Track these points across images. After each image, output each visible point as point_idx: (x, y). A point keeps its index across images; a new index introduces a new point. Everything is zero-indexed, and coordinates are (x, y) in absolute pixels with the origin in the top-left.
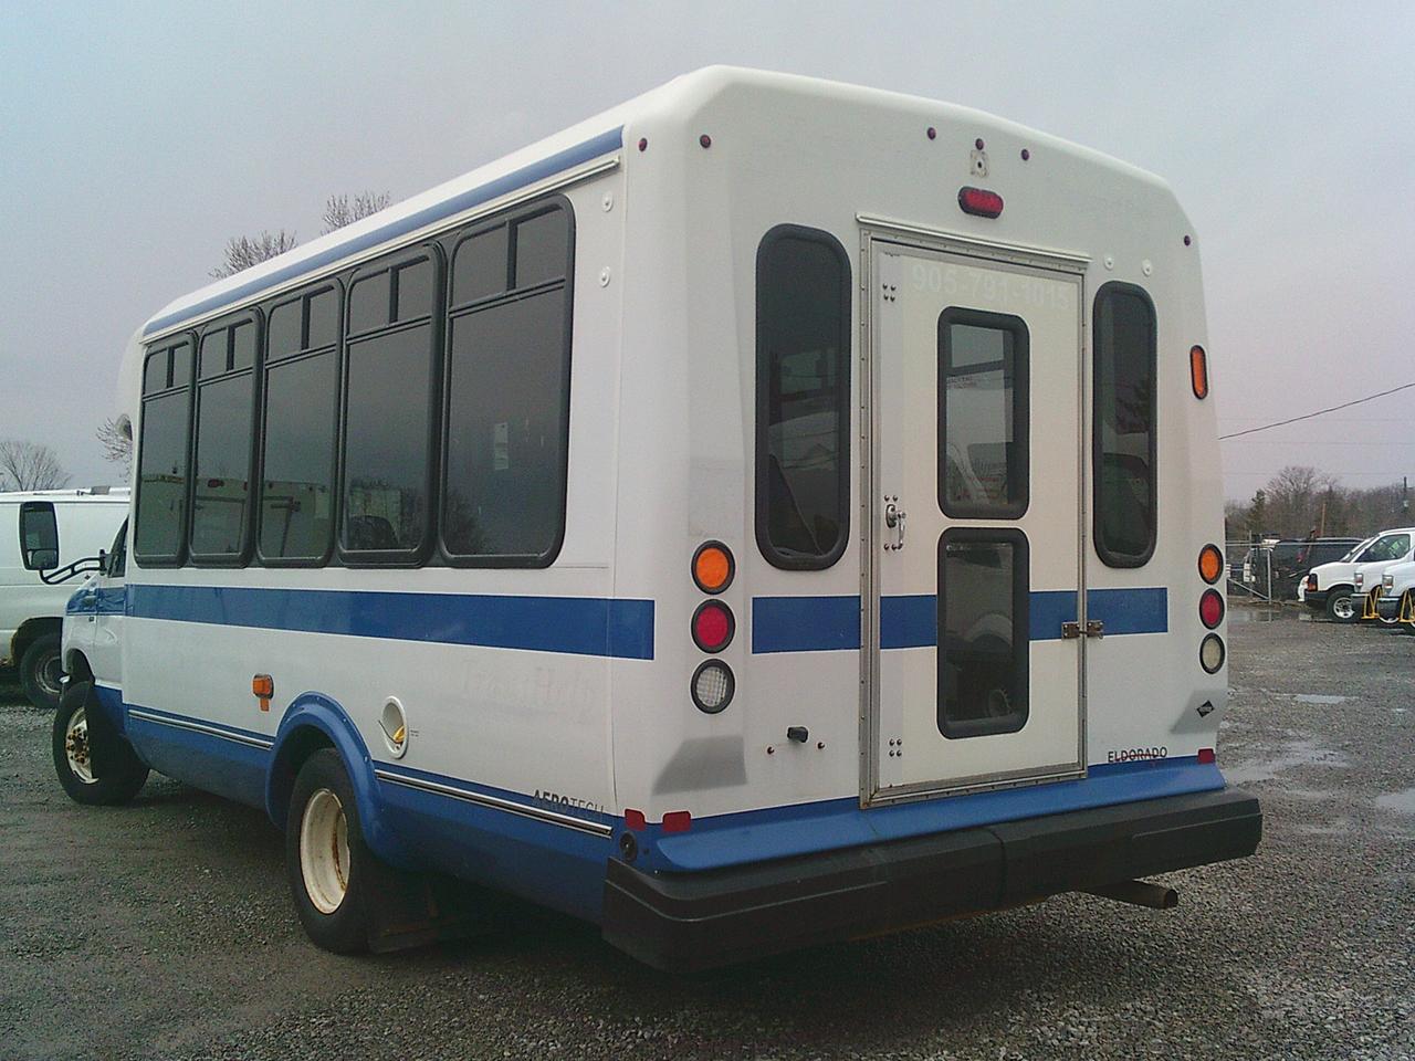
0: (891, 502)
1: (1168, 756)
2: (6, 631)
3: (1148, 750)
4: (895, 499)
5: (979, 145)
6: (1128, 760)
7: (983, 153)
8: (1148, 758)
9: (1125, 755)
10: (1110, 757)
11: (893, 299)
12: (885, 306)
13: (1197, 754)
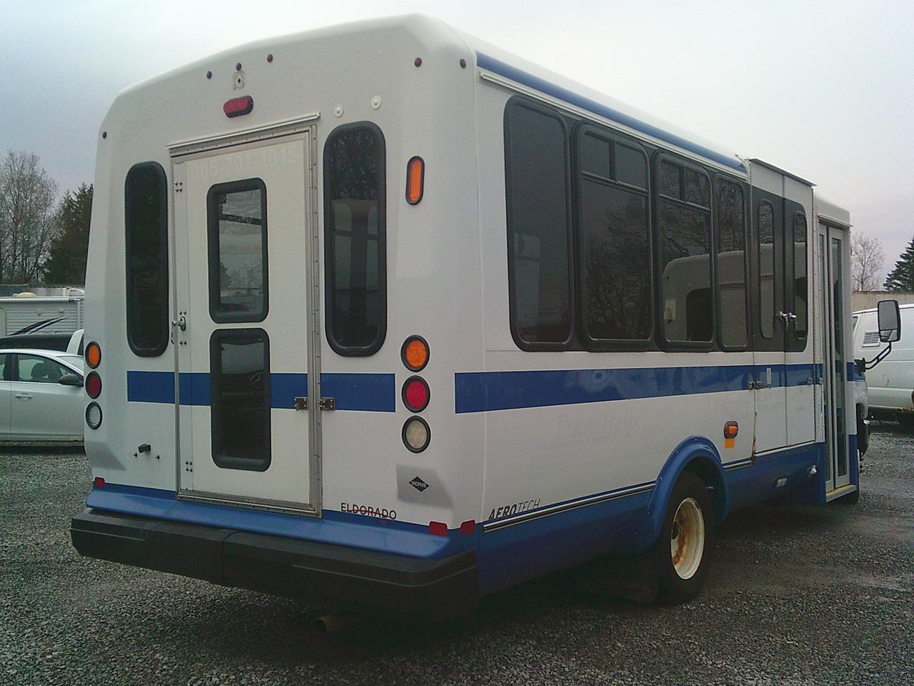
0: (183, 315)
1: (396, 519)
2: (908, 390)
3: (378, 509)
4: (185, 313)
5: (239, 67)
6: (359, 513)
7: (242, 72)
8: (377, 516)
9: (356, 508)
10: (342, 507)
11: (181, 190)
12: (178, 195)
13: (428, 525)
